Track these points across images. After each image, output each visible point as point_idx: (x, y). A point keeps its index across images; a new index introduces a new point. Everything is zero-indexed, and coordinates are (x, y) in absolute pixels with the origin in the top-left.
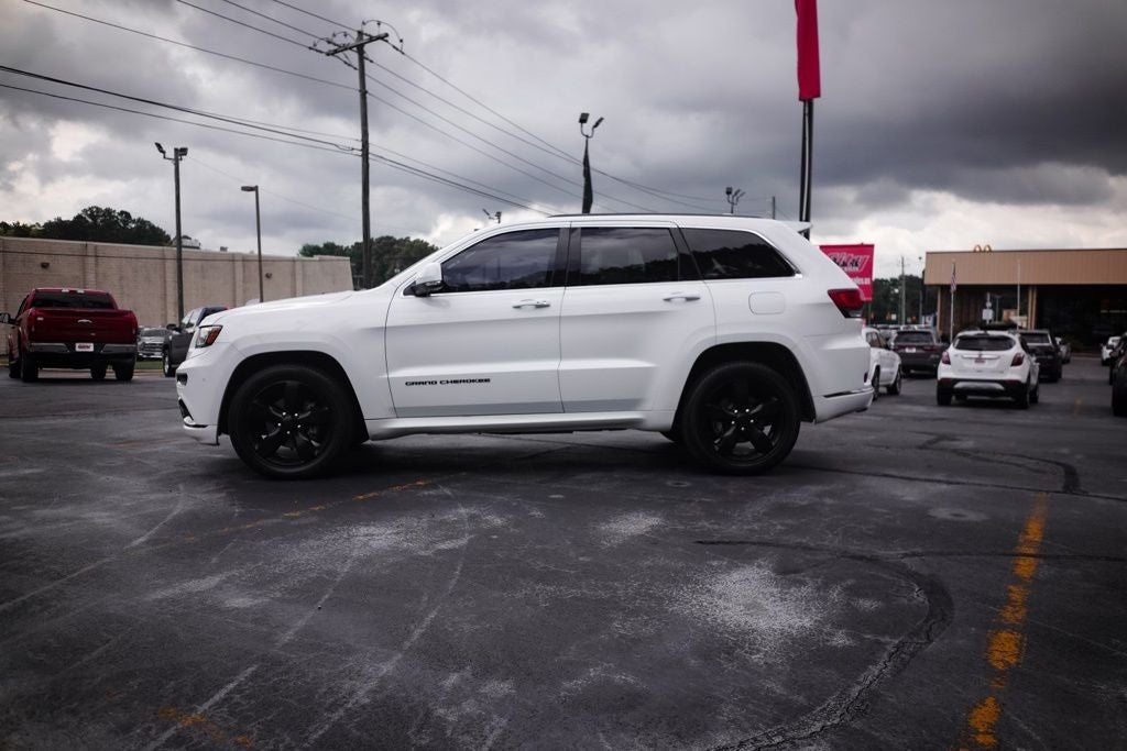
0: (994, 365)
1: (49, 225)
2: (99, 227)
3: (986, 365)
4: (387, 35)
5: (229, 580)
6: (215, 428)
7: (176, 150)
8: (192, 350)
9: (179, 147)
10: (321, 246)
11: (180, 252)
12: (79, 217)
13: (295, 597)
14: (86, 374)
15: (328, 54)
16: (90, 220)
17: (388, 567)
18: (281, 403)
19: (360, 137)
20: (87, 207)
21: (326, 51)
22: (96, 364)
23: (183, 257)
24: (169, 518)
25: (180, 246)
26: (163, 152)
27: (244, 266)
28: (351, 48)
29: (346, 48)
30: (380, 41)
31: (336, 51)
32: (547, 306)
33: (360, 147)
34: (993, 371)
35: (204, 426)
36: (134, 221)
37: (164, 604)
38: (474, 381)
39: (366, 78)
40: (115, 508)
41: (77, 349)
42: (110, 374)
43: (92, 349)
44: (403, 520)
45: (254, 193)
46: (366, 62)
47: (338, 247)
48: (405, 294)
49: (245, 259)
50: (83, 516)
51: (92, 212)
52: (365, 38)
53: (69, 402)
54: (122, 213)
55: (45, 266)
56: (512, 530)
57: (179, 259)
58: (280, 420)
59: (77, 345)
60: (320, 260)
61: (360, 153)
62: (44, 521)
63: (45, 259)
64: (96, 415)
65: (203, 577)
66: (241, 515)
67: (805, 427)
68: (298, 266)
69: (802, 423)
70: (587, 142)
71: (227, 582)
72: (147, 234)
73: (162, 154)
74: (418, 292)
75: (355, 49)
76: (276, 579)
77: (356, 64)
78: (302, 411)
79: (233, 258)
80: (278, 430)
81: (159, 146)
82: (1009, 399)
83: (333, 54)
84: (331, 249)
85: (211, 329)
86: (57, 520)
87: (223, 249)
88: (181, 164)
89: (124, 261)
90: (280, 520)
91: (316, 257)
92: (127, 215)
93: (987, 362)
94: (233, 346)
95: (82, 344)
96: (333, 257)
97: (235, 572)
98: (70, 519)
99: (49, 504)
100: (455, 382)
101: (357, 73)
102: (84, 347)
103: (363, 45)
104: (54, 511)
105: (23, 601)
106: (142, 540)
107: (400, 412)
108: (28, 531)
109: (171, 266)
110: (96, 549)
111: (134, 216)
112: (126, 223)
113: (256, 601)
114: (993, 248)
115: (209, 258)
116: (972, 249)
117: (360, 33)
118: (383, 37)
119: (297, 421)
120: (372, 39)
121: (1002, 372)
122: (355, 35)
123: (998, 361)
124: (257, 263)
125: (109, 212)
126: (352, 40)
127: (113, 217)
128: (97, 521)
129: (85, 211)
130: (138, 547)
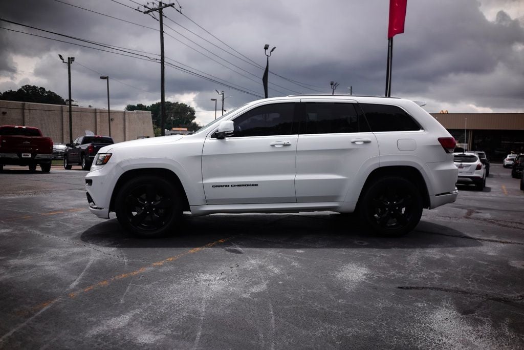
0: (468, 169)
1: (6, 93)
2: (30, 94)
3: (464, 169)
4: (174, 4)
5: (135, 318)
6: (108, 209)
7: (69, 58)
8: (94, 166)
9: (70, 57)
10: (136, 105)
11: (70, 107)
12: (20, 90)
13: (179, 333)
14: (27, 168)
15: (145, 13)
16: (25, 91)
17: (228, 307)
18: (144, 196)
19: (160, 54)
20: (24, 85)
21: (144, 11)
22: (32, 163)
23: (72, 110)
24: (88, 266)
25: (70, 105)
26: (63, 60)
27: (100, 115)
28: (156, 10)
29: (154, 10)
30: (170, 7)
31: (148, 12)
32: (290, 145)
33: (160, 59)
34: (467, 172)
35: (101, 209)
36: (47, 92)
37: (99, 340)
38: (249, 185)
39: (163, 25)
40: (55, 259)
41: (23, 156)
42: (39, 168)
43: (30, 156)
44: (223, 269)
45: (106, 80)
46: (163, 17)
47: (144, 106)
48: (212, 137)
49: (102, 112)
50: (38, 264)
51: (27, 88)
52: (163, 5)
53: (20, 185)
54: (41, 88)
55: (4, 113)
56: (288, 277)
57: (70, 111)
58: (143, 206)
59: (23, 154)
60: (137, 113)
61: (160, 61)
62: (16, 268)
63: (4, 110)
64: (35, 193)
65: (119, 316)
66: (130, 264)
67: (425, 211)
68: (127, 115)
69: (424, 209)
70: (268, 58)
71: (134, 320)
72: (53, 98)
73: (62, 61)
74: (219, 136)
75: (158, 11)
76: (163, 318)
77: (159, 19)
78: (156, 201)
79: (95, 111)
80: (142, 211)
81: (60, 56)
82: (474, 185)
83: (147, 13)
84: (140, 107)
85: (105, 155)
86: (23, 267)
87: (90, 106)
88: (71, 65)
89: (43, 111)
90: (152, 269)
91: (135, 111)
92: (44, 89)
93: (464, 168)
94: (118, 165)
95: (26, 154)
96: (143, 111)
97: (137, 311)
98: (31, 267)
99: (18, 255)
100: (239, 186)
101: (159, 22)
102: (26, 155)
103: (162, 9)
104: (21, 261)
105: (9, 337)
106: (75, 283)
107: (208, 202)
108: (8, 276)
109: (66, 115)
110: (49, 291)
111: (47, 90)
112: (43, 93)
113: (158, 338)
114: (449, 112)
115: (83, 111)
116: (439, 112)
117: (161, 3)
118: (172, 5)
119: (153, 206)
120: (166, 6)
121: (471, 173)
122: (158, 4)
123: (470, 168)
124: (108, 114)
125: (34, 87)
126: (156, 6)
127: (37, 90)
128: (47, 268)
129: (23, 87)
130: (74, 290)
